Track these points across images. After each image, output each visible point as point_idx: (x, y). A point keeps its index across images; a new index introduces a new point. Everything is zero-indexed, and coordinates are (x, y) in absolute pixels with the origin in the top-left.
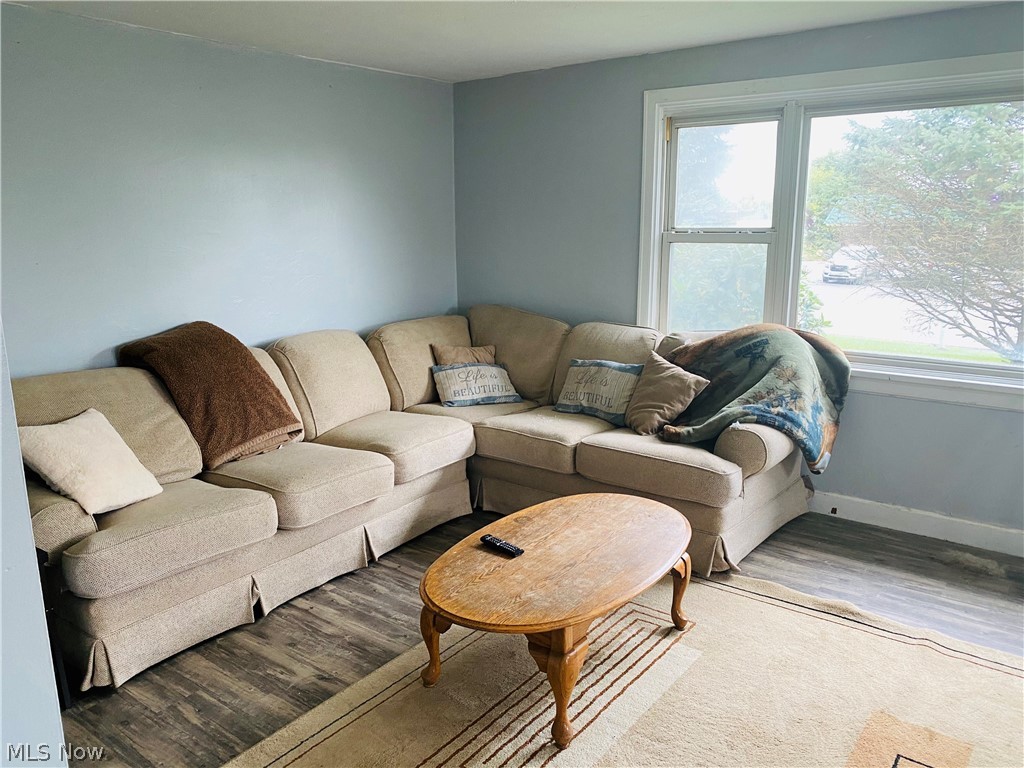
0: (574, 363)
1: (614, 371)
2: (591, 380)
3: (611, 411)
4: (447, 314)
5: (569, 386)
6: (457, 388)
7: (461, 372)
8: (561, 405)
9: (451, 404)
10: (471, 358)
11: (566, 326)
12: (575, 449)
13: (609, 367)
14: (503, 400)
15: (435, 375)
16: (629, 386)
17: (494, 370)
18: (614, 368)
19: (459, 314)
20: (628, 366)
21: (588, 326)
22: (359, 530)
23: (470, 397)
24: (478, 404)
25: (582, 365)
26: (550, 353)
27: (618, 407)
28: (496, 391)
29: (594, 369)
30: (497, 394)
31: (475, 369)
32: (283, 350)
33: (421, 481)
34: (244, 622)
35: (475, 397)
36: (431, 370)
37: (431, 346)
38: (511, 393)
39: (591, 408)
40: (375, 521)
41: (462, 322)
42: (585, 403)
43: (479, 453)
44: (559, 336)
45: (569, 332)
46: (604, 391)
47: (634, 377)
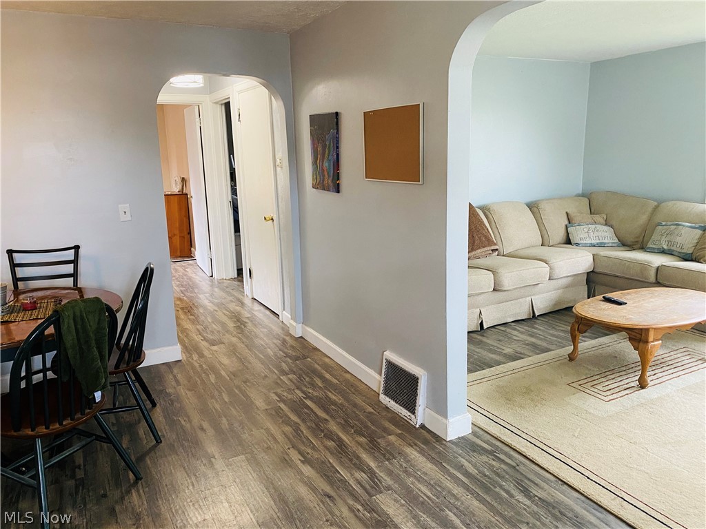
0: (659, 224)
1: (687, 228)
2: (671, 233)
3: (683, 251)
4: (576, 196)
5: (655, 237)
6: (582, 236)
7: (585, 228)
8: (649, 248)
9: (578, 244)
10: (590, 221)
11: (656, 203)
12: (658, 269)
13: (684, 226)
14: (610, 245)
15: (569, 229)
16: (697, 237)
17: (606, 228)
18: (687, 227)
19: (582, 196)
20: (697, 226)
21: (670, 204)
22: (528, 299)
23: (590, 242)
24: (594, 246)
25: (665, 225)
26: (644, 218)
27: (688, 249)
28: (606, 239)
29: (673, 227)
30: (606, 241)
31: (593, 226)
32: (489, 210)
33: (562, 280)
34: (475, 330)
35: (593, 242)
36: (566, 226)
37: (567, 213)
38: (615, 241)
39: (669, 250)
40: (536, 297)
41: (586, 201)
42: (665, 247)
43: (595, 270)
44: (650, 209)
45: (657, 207)
46: (679, 240)
47: (700, 232)
